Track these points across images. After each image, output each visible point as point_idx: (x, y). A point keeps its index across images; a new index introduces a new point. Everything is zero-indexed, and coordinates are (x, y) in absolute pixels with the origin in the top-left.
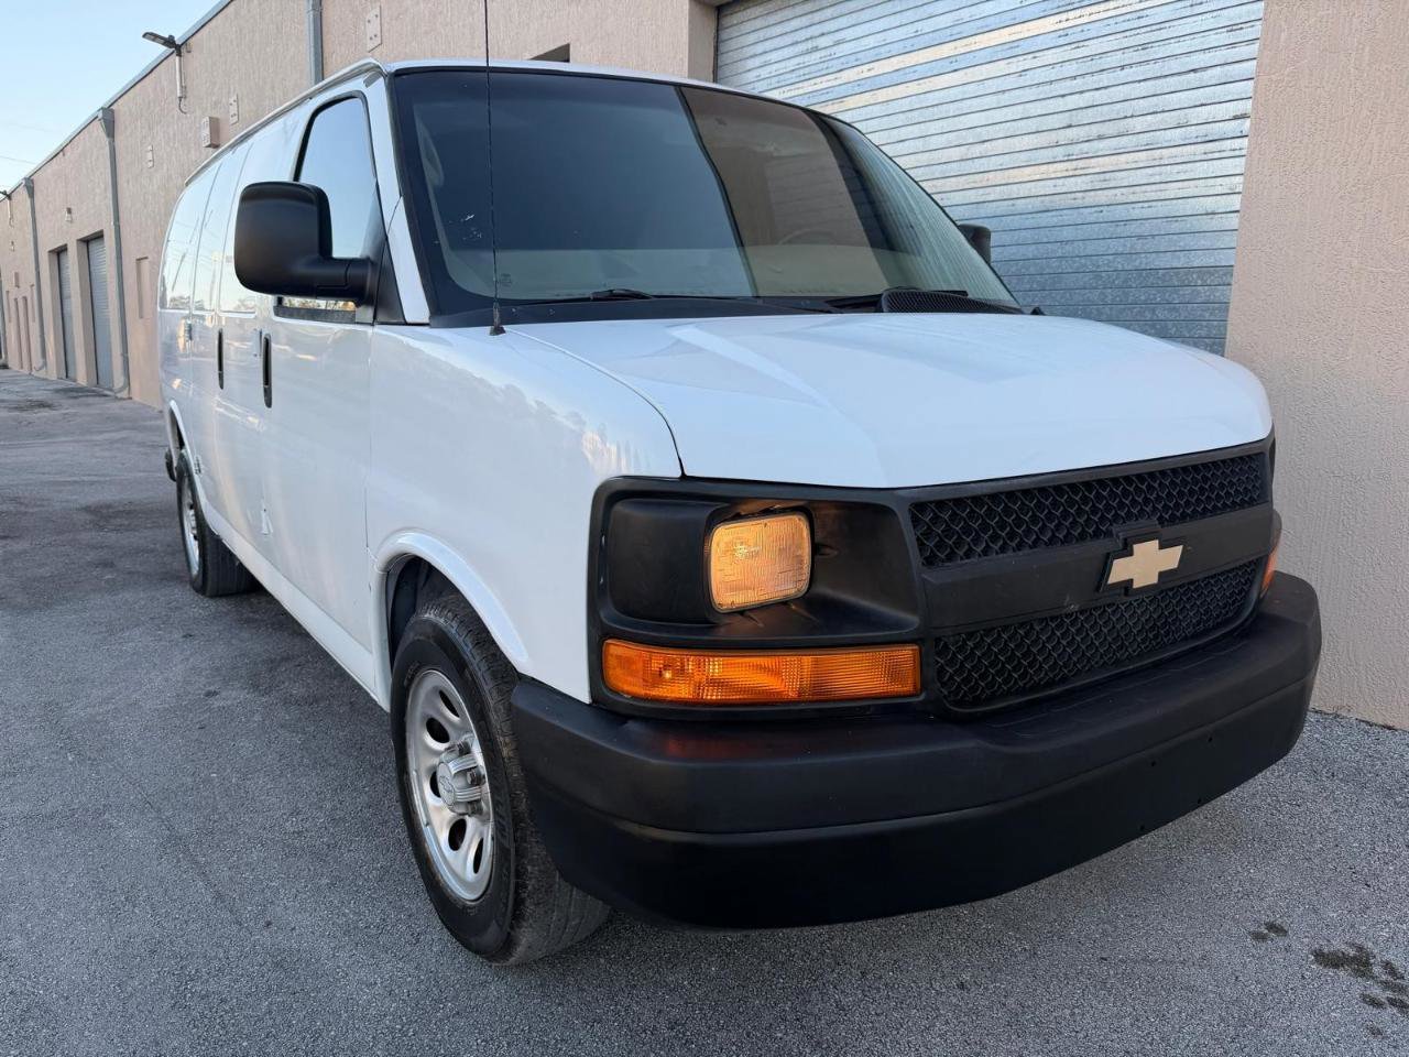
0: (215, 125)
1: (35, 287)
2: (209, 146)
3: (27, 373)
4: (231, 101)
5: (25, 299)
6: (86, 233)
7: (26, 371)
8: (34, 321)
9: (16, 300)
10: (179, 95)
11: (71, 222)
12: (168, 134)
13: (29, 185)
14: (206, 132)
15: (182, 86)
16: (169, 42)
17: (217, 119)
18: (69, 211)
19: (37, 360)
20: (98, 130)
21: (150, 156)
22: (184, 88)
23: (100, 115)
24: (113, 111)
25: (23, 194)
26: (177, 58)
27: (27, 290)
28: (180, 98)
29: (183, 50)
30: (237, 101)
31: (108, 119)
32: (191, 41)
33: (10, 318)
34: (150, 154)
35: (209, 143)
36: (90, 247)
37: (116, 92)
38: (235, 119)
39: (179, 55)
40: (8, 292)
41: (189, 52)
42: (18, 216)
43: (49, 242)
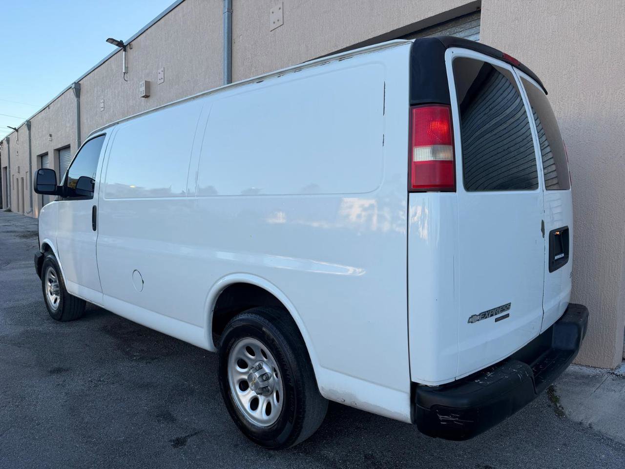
0: (148, 85)
1: (28, 173)
2: (143, 97)
3: (22, 214)
4: (160, 71)
5: (23, 179)
6: (60, 146)
7: (21, 213)
8: (27, 189)
9: (17, 179)
10: (124, 71)
11: (51, 141)
12: (115, 93)
13: (29, 124)
14: (143, 88)
15: (125, 67)
16: (120, 44)
17: (149, 82)
18: (51, 136)
19: (27, 208)
20: (71, 94)
21: (102, 105)
22: (126, 68)
23: (73, 86)
24: (80, 84)
25: (25, 128)
26: (124, 52)
27: (23, 174)
28: (124, 73)
29: (128, 48)
30: (164, 71)
31: (77, 88)
32: (133, 43)
33: (13, 188)
34: (103, 104)
35: (144, 94)
36: (60, 153)
37: (83, 74)
38: (162, 81)
39: (125, 50)
40: (13, 175)
41: (131, 49)
42: (21, 139)
43: (37, 151)
